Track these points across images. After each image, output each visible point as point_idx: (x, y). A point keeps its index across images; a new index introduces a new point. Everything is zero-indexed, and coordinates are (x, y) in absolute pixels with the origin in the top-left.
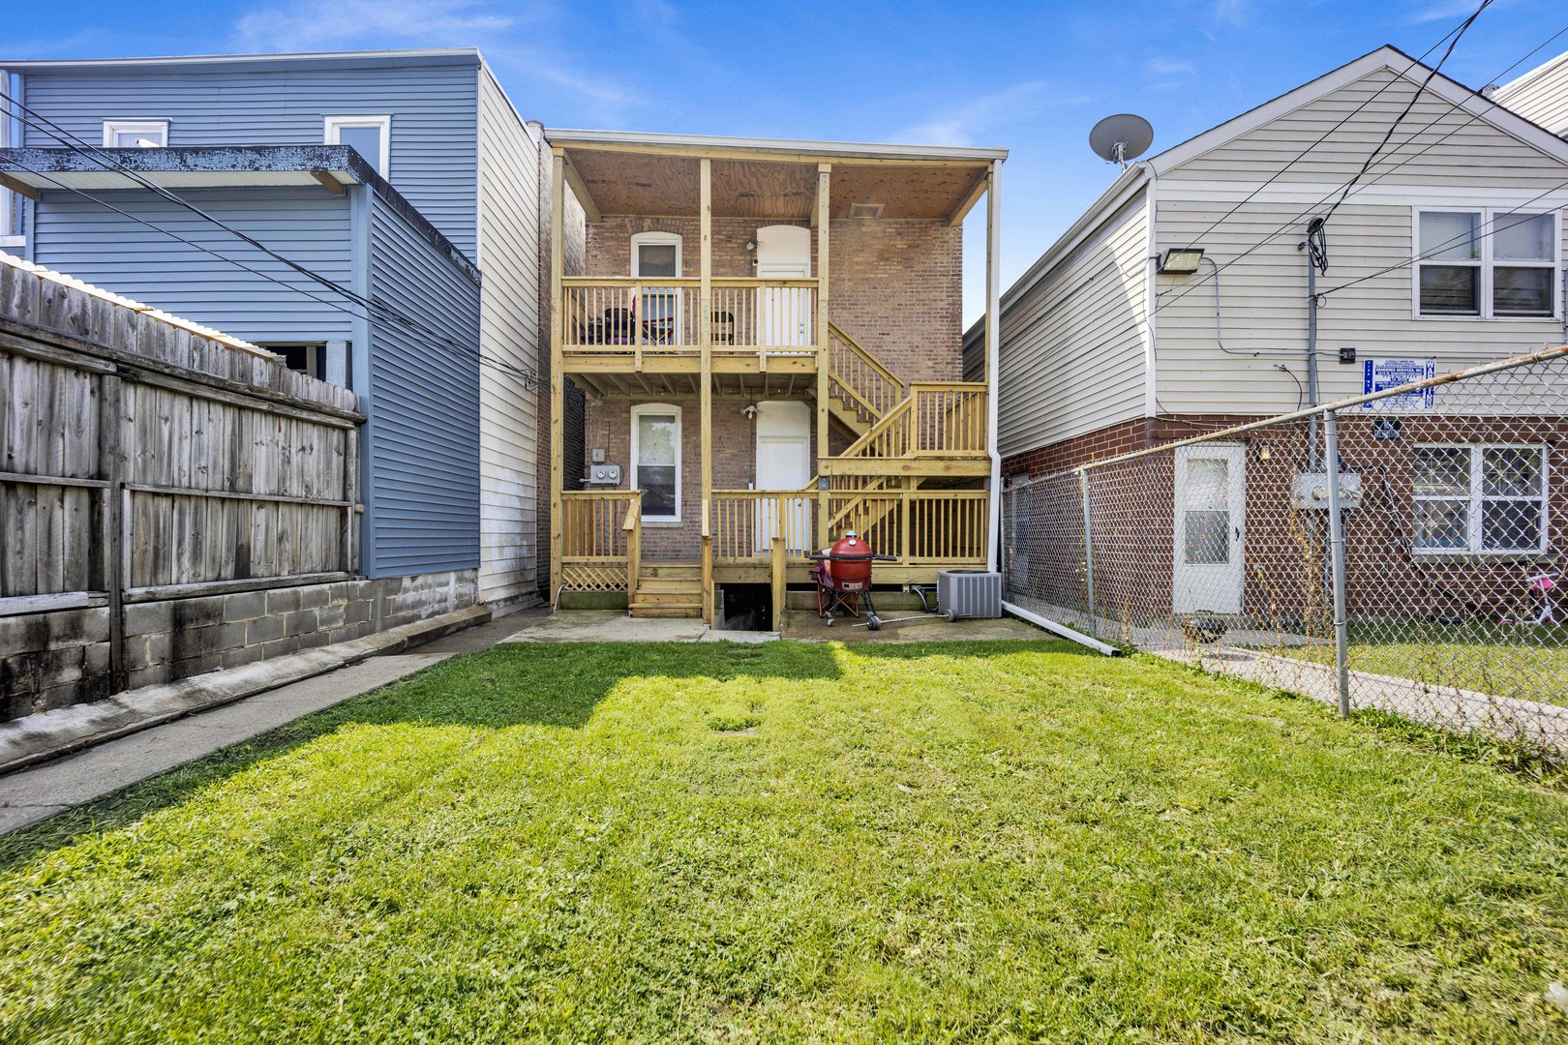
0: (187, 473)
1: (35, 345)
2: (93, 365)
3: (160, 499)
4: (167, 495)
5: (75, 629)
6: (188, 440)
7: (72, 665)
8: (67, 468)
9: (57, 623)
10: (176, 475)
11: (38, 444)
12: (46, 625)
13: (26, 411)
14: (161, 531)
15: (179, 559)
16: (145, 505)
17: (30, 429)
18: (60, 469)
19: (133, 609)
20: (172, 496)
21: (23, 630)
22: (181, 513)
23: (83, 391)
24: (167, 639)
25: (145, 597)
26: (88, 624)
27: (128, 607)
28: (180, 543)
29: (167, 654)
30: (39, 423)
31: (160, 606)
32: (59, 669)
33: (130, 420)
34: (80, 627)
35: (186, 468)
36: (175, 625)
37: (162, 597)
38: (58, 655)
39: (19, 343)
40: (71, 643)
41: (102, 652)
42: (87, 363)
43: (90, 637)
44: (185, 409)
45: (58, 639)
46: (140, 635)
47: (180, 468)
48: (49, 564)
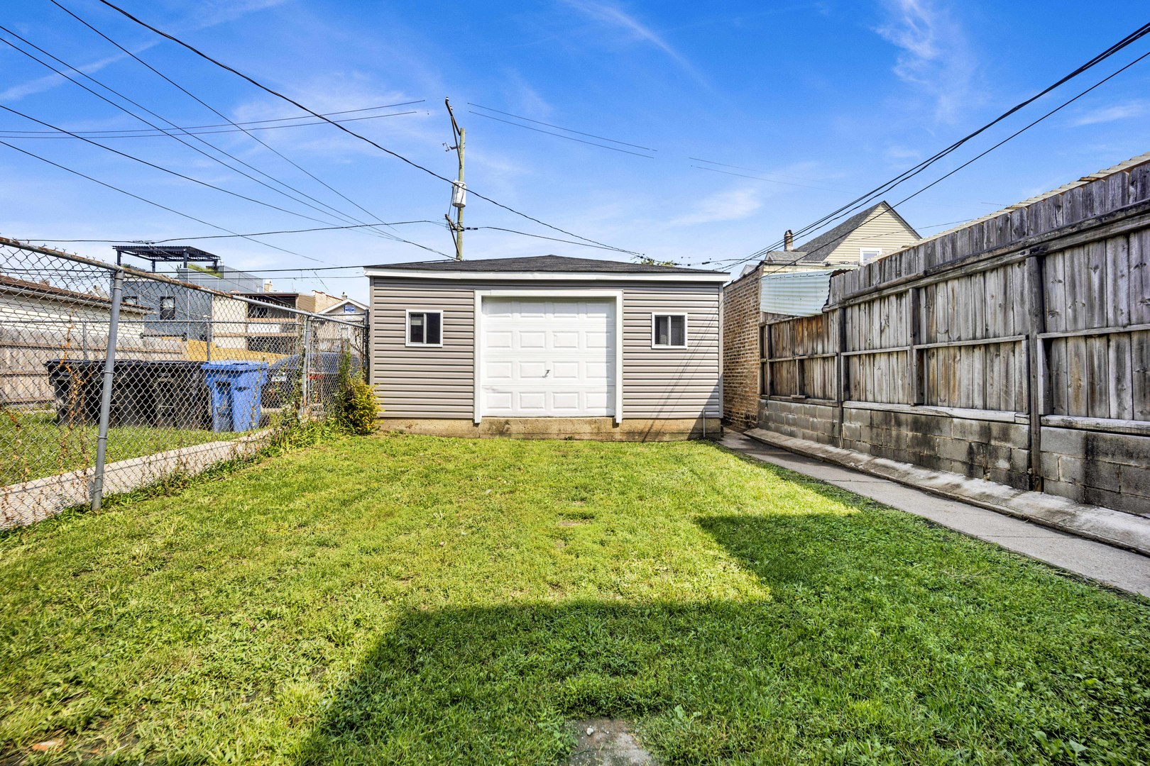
0: (1125, 311)
1: (982, 264)
2: (1013, 258)
3: (1093, 340)
4: (1100, 336)
5: (1005, 436)
6: (1125, 279)
7: (1005, 459)
8: (1016, 329)
9: (995, 429)
10: (1111, 315)
11: (1000, 317)
12: (989, 429)
13: (993, 301)
14: (1096, 369)
15: (1119, 396)
16: (1077, 348)
17: (995, 310)
18: (1012, 331)
19: (1046, 431)
20: (1107, 336)
21: (978, 429)
22: (1119, 350)
23: (1023, 275)
24: (1078, 464)
25: (1062, 424)
26: (1013, 434)
27: (1042, 428)
28: (1119, 380)
29: (1079, 476)
30: (1000, 305)
31: (1070, 433)
32: (997, 458)
33: (1060, 281)
34: (1009, 435)
35: (1123, 306)
36: (1086, 453)
37: (1079, 426)
38: (996, 449)
39: (971, 268)
40: (1003, 444)
41: (1022, 456)
42: (1009, 259)
43: (1015, 443)
44: (1120, 249)
45: (995, 439)
46: (1052, 453)
47: (1116, 308)
48: (1007, 393)
